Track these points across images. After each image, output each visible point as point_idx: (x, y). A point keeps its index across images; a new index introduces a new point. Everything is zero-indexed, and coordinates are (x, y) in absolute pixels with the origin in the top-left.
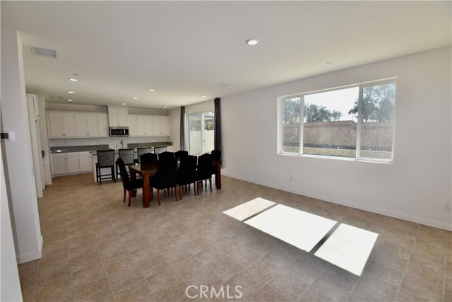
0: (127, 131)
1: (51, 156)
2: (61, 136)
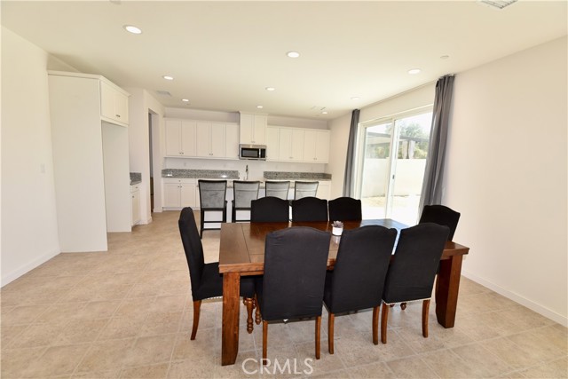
0: (263, 151)
1: (163, 181)
2: (177, 154)
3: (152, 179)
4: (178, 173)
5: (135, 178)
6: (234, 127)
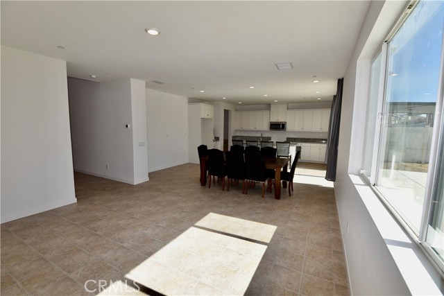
0: (284, 125)
2: (240, 129)
3: (226, 140)
4: (241, 138)
5: (217, 139)
6: (267, 112)
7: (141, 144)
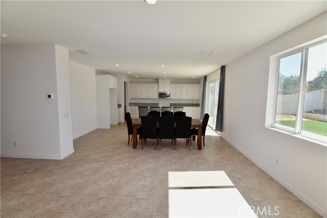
1: (129, 107)
2: (135, 97)
3: (125, 107)
4: (135, 104)
5: (119, 106)
6: (157, 85)
7: (66, 115)
